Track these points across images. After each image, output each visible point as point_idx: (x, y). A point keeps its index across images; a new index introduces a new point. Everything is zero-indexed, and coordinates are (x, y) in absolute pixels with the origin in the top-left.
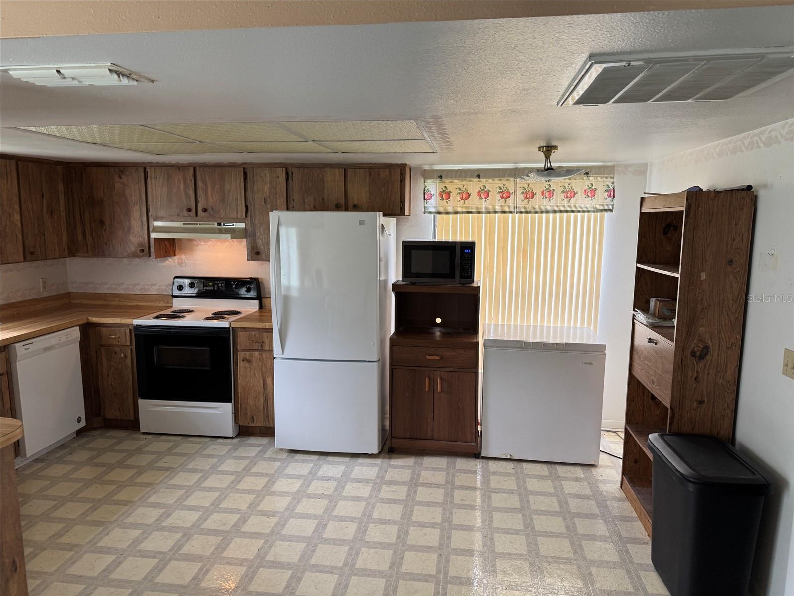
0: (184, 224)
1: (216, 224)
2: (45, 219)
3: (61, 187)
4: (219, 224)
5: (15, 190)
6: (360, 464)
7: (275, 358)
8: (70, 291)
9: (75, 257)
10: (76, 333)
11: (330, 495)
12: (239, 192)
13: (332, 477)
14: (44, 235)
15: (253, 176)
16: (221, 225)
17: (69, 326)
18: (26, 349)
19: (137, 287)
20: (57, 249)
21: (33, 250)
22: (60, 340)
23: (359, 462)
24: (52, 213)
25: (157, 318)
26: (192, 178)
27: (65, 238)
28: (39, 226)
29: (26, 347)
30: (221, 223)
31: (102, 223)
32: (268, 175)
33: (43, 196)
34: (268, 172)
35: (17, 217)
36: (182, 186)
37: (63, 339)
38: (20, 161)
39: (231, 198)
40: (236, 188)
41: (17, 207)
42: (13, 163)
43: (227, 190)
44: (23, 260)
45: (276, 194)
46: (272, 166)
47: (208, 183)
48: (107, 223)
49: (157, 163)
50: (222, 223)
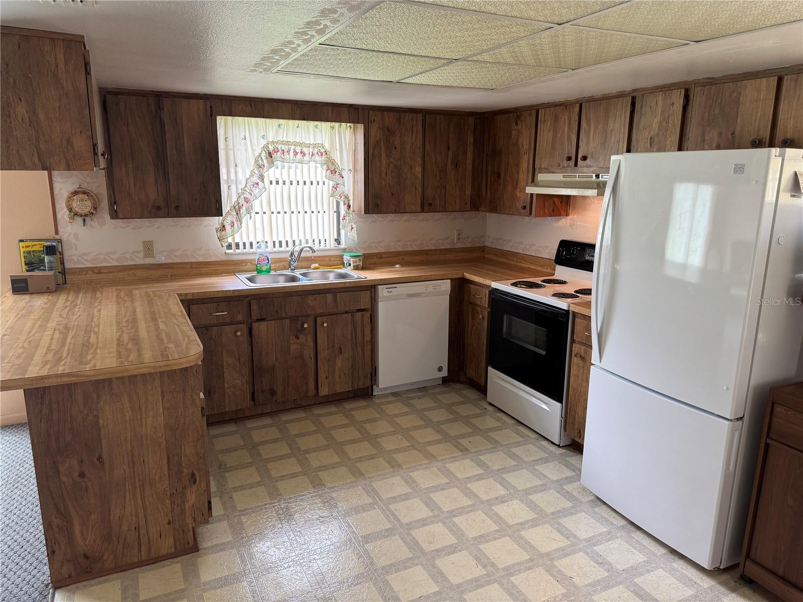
0: (564, 177)
1: (594, 175)
2: (448, 172)
3: (470, 139)
4: (597, 176)
5: (419, 143)
6: (674, 569)
7: (593, 364)
8: (486, 245)
9: (478, 210)
10: (446, 285)
11: (576, 587)
12: (622, 131)
13: (609, 564)
14: (445, 187)
15: (642, 108)
16: (598, 177)
17: (440, 278)
18: (388, 292)
19: (533, 248)
20: (458, 202)
21: (431, 202)
22: (426, 290)
23: (675, 565)
24: (457, 165)
25: (513, 285)
26: (577, 117)
27: (468, 192)
28: (441, 178)
29: (389, 290)
30: (599, 175)
31: (499, 176)
32: (660, 103)
33: (449, 148)
34: (660, 99)
35: (419, 169)
36: (566, 129)
37: (430, 289)
38: (428, 114)
39: (612, 140)
40: (620, 126)
41: (419, 160)
42: (420, 116)
43: (610, 129)
44: (420, 211)
45: (666, 130)
46: (666, 89)
47: (592, 122)
48: (502, 175)
49: (548, 103)
50: (601, 175)
